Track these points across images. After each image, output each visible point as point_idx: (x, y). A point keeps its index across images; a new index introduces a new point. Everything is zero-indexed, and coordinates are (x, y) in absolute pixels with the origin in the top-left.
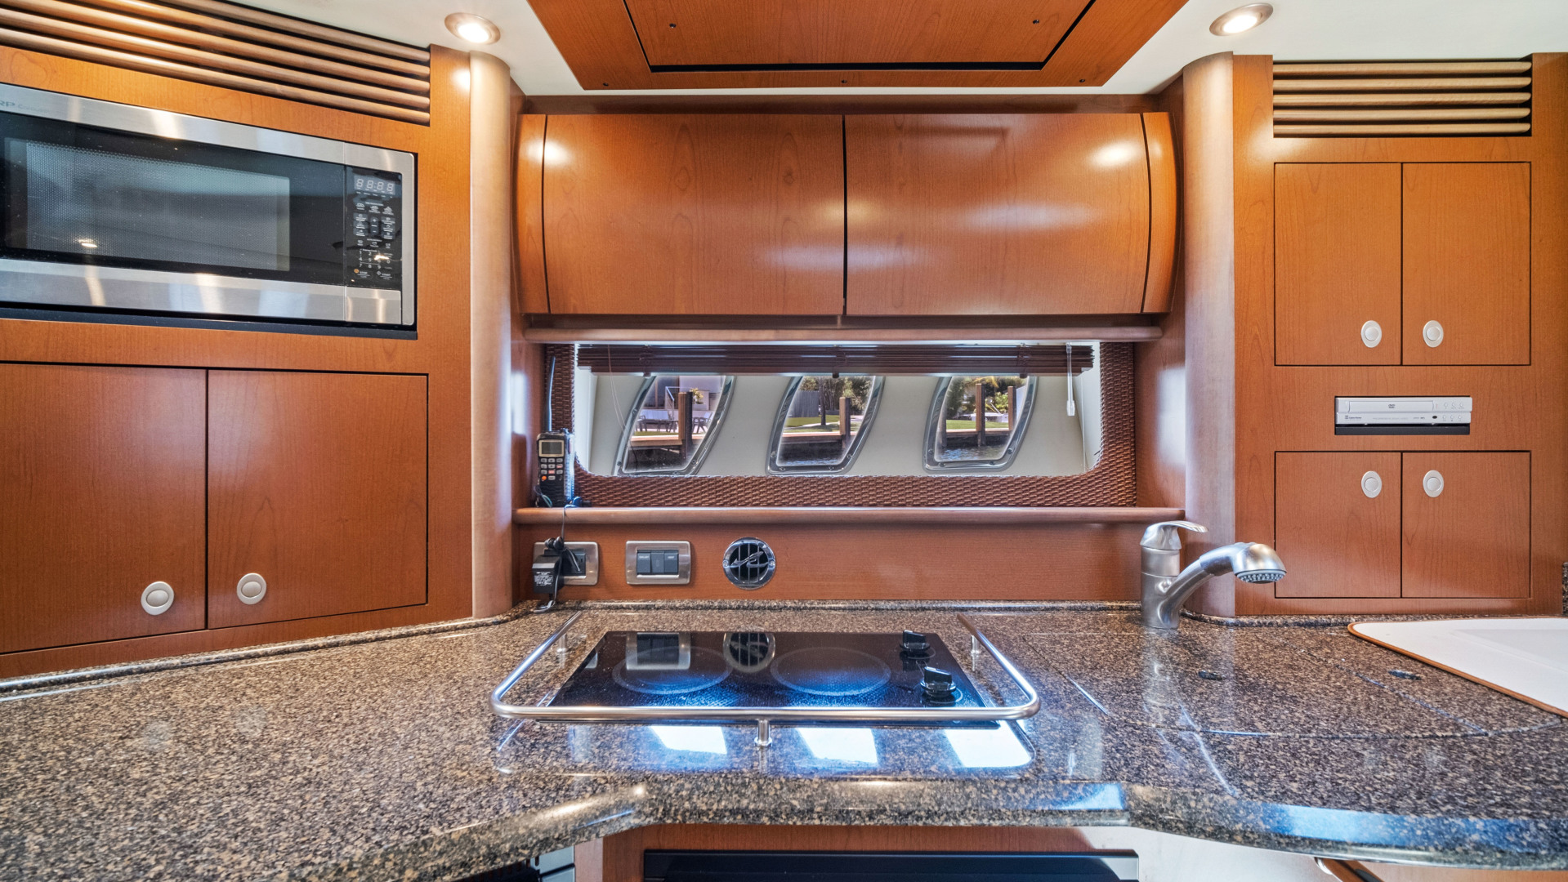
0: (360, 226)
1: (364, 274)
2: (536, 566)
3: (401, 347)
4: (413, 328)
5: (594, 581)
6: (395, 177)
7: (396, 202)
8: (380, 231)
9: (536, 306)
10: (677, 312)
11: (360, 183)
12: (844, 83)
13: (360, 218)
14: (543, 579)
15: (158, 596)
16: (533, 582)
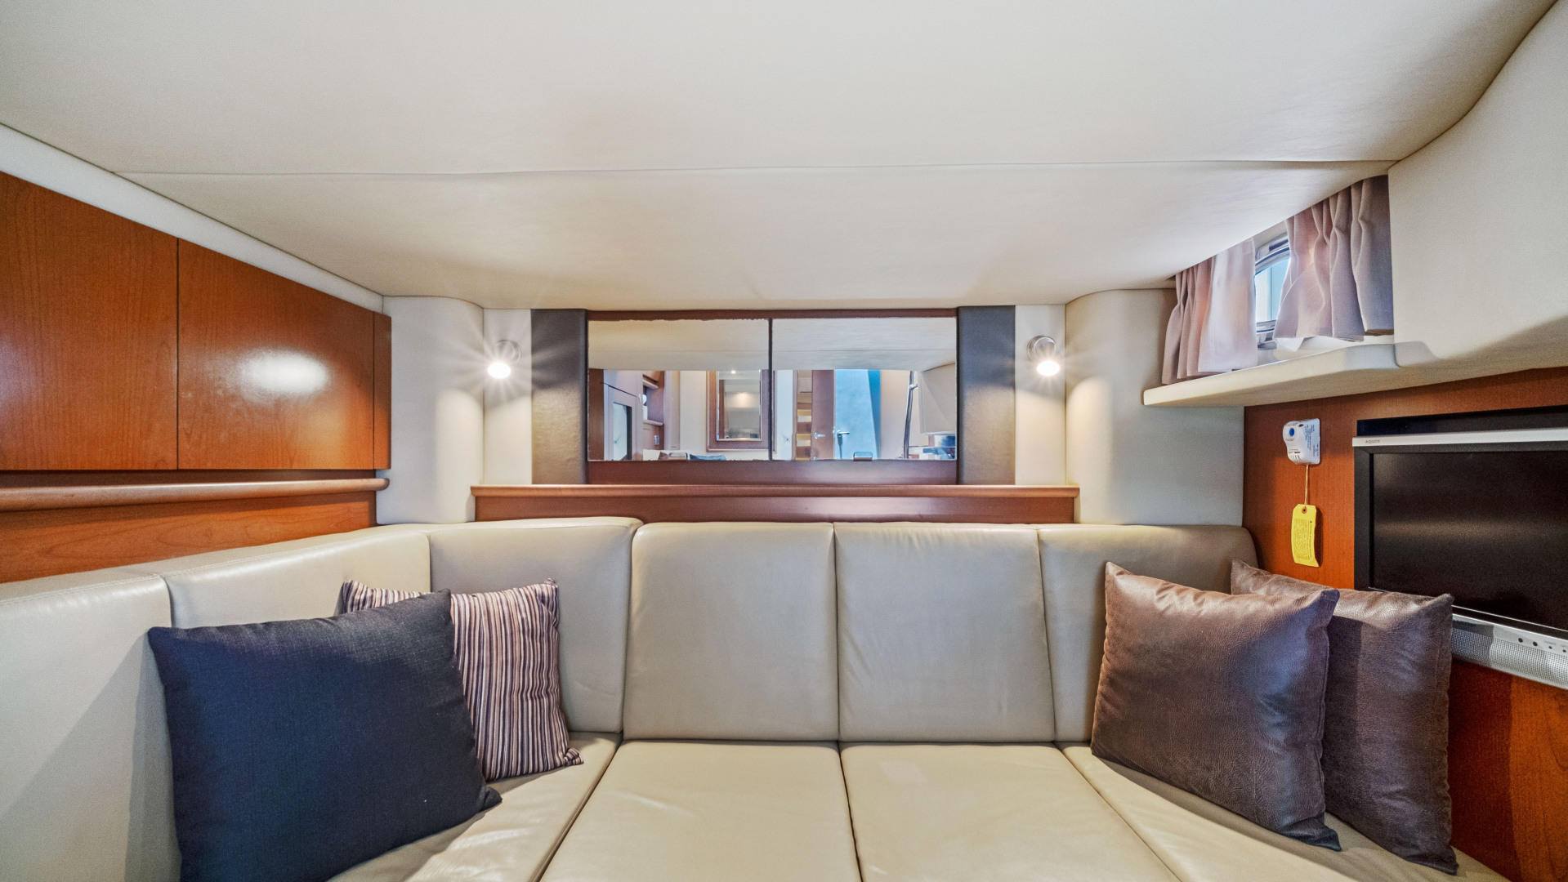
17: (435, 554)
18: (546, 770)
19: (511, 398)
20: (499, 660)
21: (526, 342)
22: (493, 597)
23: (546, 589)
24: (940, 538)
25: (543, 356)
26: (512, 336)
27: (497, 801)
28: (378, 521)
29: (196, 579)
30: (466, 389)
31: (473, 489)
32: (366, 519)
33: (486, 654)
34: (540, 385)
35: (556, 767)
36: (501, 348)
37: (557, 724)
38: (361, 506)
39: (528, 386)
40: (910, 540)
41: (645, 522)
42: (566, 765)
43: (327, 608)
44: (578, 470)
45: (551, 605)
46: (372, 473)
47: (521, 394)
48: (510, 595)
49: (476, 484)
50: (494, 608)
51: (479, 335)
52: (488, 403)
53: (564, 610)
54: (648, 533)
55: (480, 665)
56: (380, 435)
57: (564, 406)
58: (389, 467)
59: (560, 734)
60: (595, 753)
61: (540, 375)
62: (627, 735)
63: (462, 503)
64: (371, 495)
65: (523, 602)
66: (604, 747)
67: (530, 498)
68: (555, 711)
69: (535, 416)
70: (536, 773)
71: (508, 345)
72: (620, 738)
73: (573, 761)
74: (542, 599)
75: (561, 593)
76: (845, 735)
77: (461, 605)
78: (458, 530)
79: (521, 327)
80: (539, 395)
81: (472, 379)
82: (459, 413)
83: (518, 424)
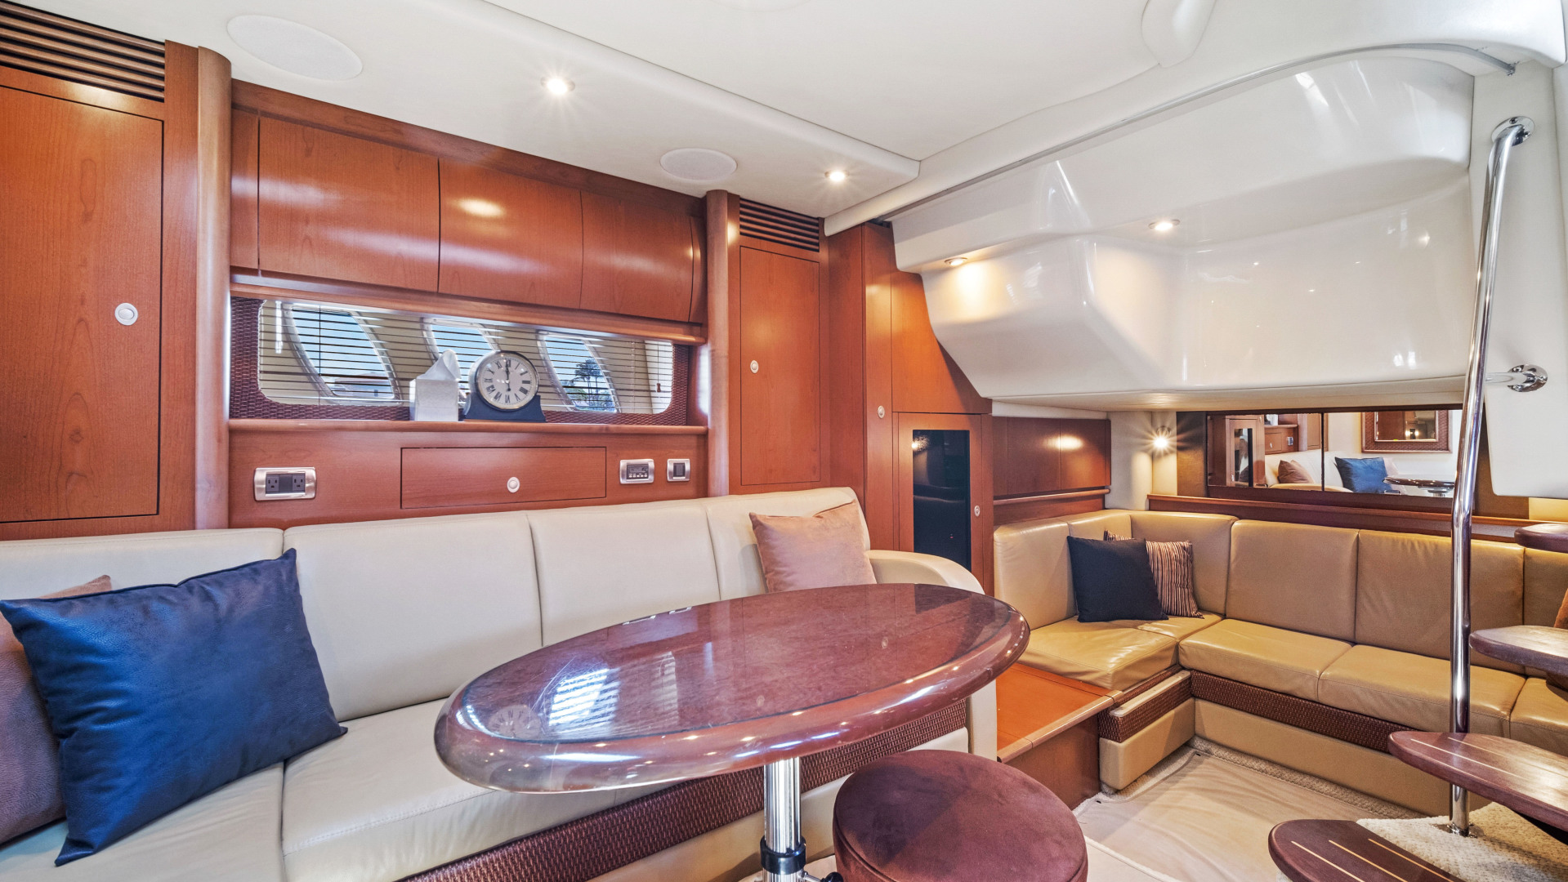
17: (1134, 524)
18: (1187, 616)
19: (1166, 454)
20: (1166, 569)
21: (1175, 430)
22: (1162, 545)
23: (1186, 544)
24: (1436, 546)
25: (1182, 436)
26: (1168, 425)
27: (1164, 619)
28: (1106, 506)
29: (1073, 523)
30: (1145, 451)
31: (1148, 496)
32: (1101, 506)
33: (1159, 566)
34: (1180, 449)
35: (1191, 616)
36: (1163, 430)
37: (1192, 601)
38: (1100, 500)
39: (1175, 450)
40: (1413, 544)
41: (1240, 518)
42: (1196, 617)
43: (1101, 538)
44: (1202, 490)
45: (1189, 553)
46: (1103, 488)
47: (1172, 452)
48: (1169, 544)
49: (1149, 494)
51: (1149, 426)
52: (1154, 457)
53: (1195, 554)
54: (1238, 524)
55: (1158, 569)
56: (1108, 470)
57: (1195, 460)
58: (1111, 485)
59: (1193, 606)
60: (1209, 618)
61: (1181, 444)
62: (1227, 615)
63: (1142, 502)
64: (1103, 496)
65: (1175, 548)
66: (1215, 618)
67: (1175, 502)
68: (1191, 595)
69: (1179, 462)
70: (1182, 616)
71: (1166, 429)
72: (1224, 616)
73: (1199, 617)
74: (1184, 548)
75: (1194, 548)
76: (1357, 640)
77: (1149, 544)
78: (1143, 514)
79: (1172, 421)
80: (1181, 453)
81: (1147, 447)
82: (1142, 463)
83: (1170, 466)
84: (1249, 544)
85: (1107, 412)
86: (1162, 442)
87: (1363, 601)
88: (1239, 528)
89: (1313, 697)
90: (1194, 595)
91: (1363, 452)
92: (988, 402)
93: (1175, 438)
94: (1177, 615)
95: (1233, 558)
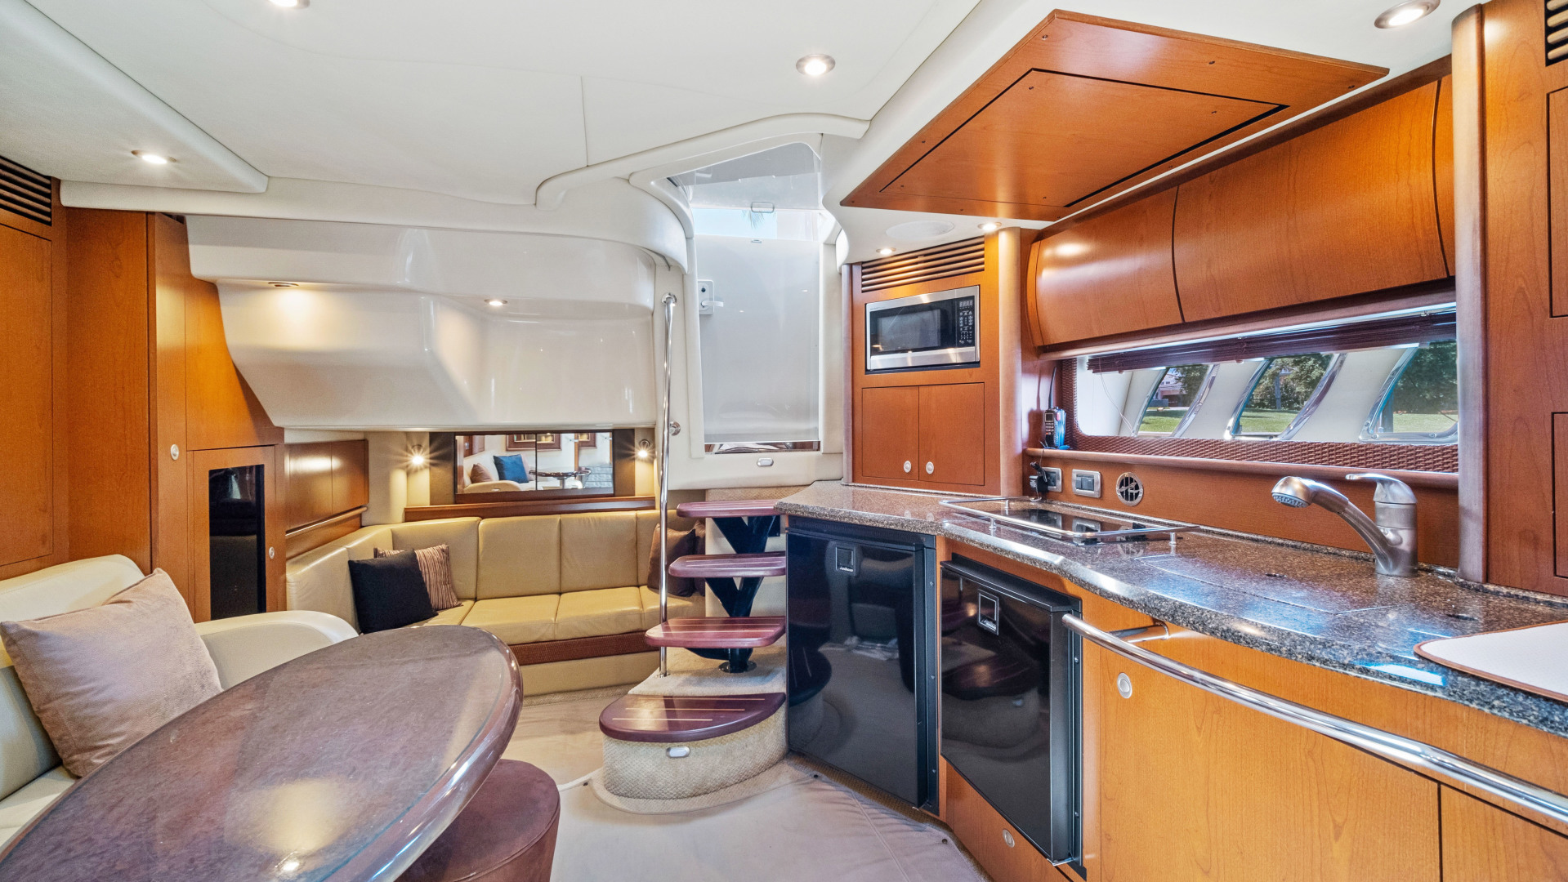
0: (961, 322)
1: (963, 342)
2: (1031, 477)
3: (974, 370)
4: (979, 362)
5: (1060, 490)
6: (972, 298)
7: (972, 309)
8: (968, 322)
9: (1039, 343)
10: (1095, 336)
11: (962, 304)
12: (1171, 167)
13: (961, 319)
14: (1033, 484)
15: (907, 466)
16: (1029, 484)
17: (396, 537)
18: (452, 607)
19: (421, 469)
20: (431, 571)
21: (428, 451)
22: (425, 551)
23: (444, 547)
24: (600, 519)
25: (433, 455)
26: (423, 445)
27: (437, 615)
28: (367, 525)
29: (349, 546)
30: (403, 468)
31: (405, 508)
32: (359, 525)
33: (426, 570)
34: (432, 464)
35: (454, 607)
36: (417, 450)
37: (453, 594)
38: (358, 520)
39: (428, 465)
40: (589, 522)
41: (483, 518)
42: (457, 606)
43: (374, 558)
44: (451, 499)
45: (446, 552)
46: (360, 507)
47: (426, 467)
48: (430, 549)
49: (406, 506)
50: (427, 555)
51: (407, 445)
52: (410, 473)
53: (451, 553)
54: (484, 523)
56: (366, 487)
57: (441, 474)
58: (368, 502)
59: (454, 597)
60: (467, 604)
61: (434, 461)
62: (478, 598)
63: (399, 514)
64: (360, 516)
65: (436, 551)
66: (470, 603)
67: (430, 511)
68: (451, 589)
69: (432, 476)
70: (447, 608)
71: (420, 449)
72: (476, 600)
73: (459, 605)
74: (443, 550)
75: (449, 549)
76: (562, 591)
77: (419, 553)
78: (402, 527)
79: (426, 442)
80: (434, 468)
81: (405, 464)
82: (399, 478)
83: (424, 481)
84: (492, 536)
85: (366, 433)
86: (419, 459)
87: (565, 563)
88: (486, 526)
89: (552, 638)
90: (453, 588)
91: (507, 450)
92: (281, 430)
93: (429, 456)
94: (444, 609)
95: (481, 550)
